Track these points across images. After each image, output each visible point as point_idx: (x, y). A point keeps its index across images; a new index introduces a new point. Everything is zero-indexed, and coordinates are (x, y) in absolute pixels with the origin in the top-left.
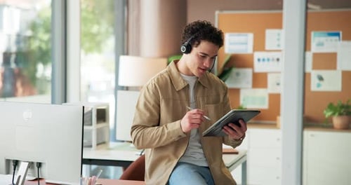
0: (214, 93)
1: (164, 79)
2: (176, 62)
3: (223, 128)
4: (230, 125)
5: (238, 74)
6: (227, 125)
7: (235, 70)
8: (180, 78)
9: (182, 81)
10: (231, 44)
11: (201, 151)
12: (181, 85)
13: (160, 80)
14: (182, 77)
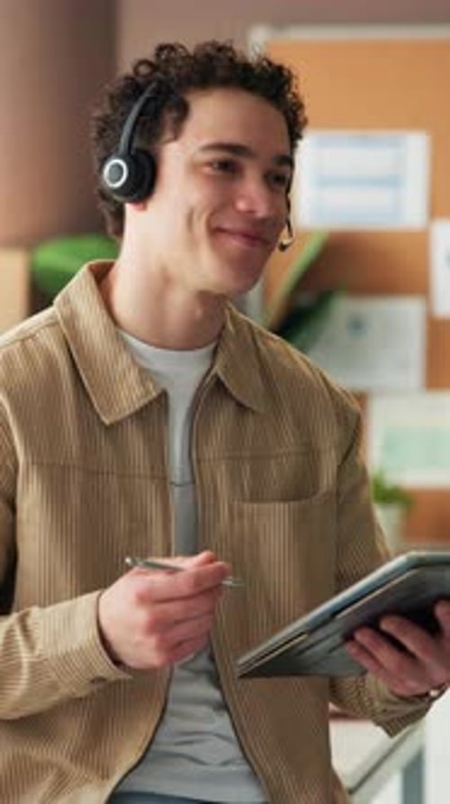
0: (290, 441)
1: (40, 361)
2: (102, 275)
3: (349, 637)
4: (386, 625)
5: (357, 325)
6: (372, 623)
7: (343, 308)
8: (124, 360)
9: (133, 376)
10: (324, 182)
11: (222, 723)
12: (128, 397)
13: (19, 363)
14: (134, 356)
